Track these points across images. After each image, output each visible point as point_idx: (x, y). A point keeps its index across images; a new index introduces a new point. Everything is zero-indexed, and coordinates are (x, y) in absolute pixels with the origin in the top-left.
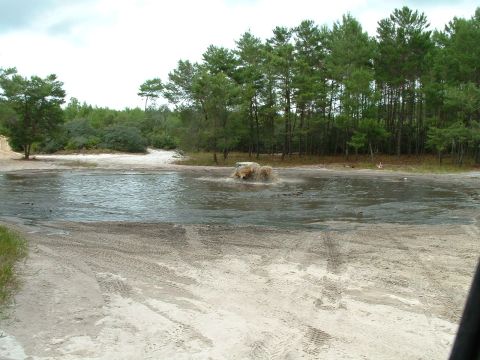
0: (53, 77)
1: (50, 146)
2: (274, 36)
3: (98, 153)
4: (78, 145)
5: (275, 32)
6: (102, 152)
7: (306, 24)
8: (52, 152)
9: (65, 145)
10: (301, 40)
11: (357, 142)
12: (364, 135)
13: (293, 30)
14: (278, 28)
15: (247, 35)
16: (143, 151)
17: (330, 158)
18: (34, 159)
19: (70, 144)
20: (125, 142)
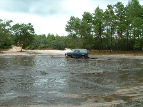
0: (30, 24)
1: (33, 47)
2: (107, 8)
3: (48, 50)
4: (42, 47)
5: (108, 7)
6: (49, 50)
7: (119, 3)
8: (33, 49)
9: (38, 47)
10: (117, 9)
11: (137, 46)
12: (140, 43)
13: (114, 6)
14: (109, 5)
15: (98, 8)
16: (64, 49)
17: (128, 52)
18: (24, 52)
19: (39, 47)
20: (58, 46)
